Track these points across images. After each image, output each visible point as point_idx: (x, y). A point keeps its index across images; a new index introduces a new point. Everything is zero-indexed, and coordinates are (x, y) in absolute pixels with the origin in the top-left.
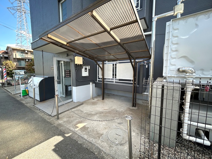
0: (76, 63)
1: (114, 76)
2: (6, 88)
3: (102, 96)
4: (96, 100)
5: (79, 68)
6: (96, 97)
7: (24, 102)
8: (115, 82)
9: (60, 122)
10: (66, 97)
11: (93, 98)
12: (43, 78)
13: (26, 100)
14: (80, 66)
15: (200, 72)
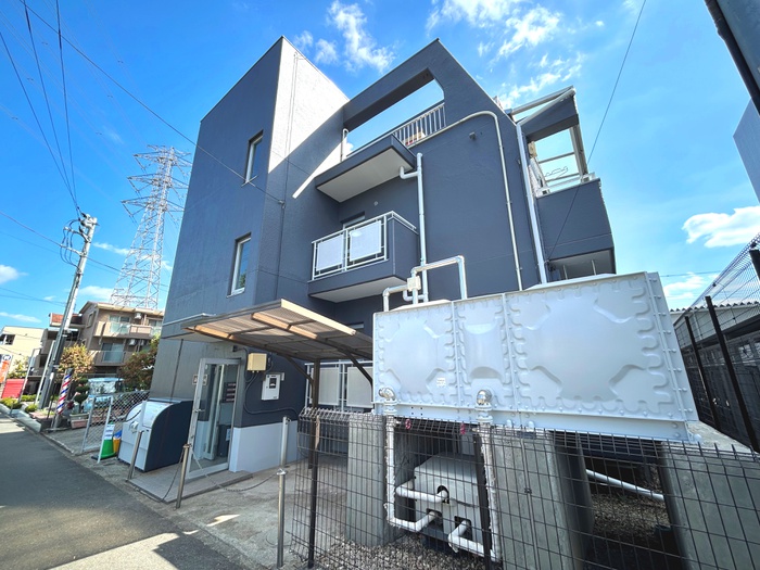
0: (249, 369)
1: (343, 399)
2: (51, 437)
4: (292, 468)
5: (255, 379)
7: (102, 474)
9: (180, 513)
10: (214, 460)
12: (168, 405)
13: (107, 468)
14: (260, 376)
15: (408, 396)
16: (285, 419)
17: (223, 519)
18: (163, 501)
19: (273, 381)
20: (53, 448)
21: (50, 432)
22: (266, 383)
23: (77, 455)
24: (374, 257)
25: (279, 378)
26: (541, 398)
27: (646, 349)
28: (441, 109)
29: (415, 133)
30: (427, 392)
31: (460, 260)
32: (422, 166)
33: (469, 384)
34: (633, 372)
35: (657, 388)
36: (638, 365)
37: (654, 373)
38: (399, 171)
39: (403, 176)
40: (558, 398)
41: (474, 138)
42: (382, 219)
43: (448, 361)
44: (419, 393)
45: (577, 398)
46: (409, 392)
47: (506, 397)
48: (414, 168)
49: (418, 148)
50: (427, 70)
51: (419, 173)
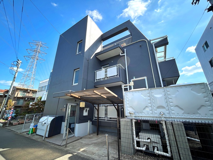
0: (80, 107)
1: (106, 115)
2: (7, 128)
3: (96, 133)
4: (92, 135)
5: (82, 109)
6: (92, 134)
7: (33, 138)
8: (107, 120)
9: (68, 149)
11: (90, 134)
14: (83, 108)
15: (137, 114)
16: (89, 121)
17: (82, 150)
18: (60, 145)
19: (86, 110)
20: (11, 131)
21: (6, 126)
22: (85, 111)
23: (21, 133)
24: (115, 76)
25: (88, 109)
26: (178, 114)
27: (206, 101)
28: (131, 38)
29: (123, 43)
30: (143, 112)
31: (145, 78)
32: (126, 52)
33: (156, 110)
34: (203, 107)
35: (210, 111)
36: (204, 105)
37: (208, 107)
38: (120, 53)
39: (121, 55)
40: (183, 114)
41: (141, 46)
42: (117, 66)
43: (149, 104)
44: (141, 113)
45: (188, 114)
46: (138, 113)
47: (167, 113)
48: (124, 53)
49: (125, 47)
50: (127, 27)
51: (125, 54)
